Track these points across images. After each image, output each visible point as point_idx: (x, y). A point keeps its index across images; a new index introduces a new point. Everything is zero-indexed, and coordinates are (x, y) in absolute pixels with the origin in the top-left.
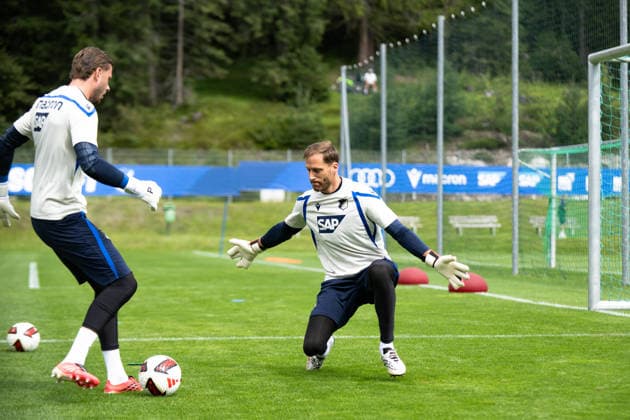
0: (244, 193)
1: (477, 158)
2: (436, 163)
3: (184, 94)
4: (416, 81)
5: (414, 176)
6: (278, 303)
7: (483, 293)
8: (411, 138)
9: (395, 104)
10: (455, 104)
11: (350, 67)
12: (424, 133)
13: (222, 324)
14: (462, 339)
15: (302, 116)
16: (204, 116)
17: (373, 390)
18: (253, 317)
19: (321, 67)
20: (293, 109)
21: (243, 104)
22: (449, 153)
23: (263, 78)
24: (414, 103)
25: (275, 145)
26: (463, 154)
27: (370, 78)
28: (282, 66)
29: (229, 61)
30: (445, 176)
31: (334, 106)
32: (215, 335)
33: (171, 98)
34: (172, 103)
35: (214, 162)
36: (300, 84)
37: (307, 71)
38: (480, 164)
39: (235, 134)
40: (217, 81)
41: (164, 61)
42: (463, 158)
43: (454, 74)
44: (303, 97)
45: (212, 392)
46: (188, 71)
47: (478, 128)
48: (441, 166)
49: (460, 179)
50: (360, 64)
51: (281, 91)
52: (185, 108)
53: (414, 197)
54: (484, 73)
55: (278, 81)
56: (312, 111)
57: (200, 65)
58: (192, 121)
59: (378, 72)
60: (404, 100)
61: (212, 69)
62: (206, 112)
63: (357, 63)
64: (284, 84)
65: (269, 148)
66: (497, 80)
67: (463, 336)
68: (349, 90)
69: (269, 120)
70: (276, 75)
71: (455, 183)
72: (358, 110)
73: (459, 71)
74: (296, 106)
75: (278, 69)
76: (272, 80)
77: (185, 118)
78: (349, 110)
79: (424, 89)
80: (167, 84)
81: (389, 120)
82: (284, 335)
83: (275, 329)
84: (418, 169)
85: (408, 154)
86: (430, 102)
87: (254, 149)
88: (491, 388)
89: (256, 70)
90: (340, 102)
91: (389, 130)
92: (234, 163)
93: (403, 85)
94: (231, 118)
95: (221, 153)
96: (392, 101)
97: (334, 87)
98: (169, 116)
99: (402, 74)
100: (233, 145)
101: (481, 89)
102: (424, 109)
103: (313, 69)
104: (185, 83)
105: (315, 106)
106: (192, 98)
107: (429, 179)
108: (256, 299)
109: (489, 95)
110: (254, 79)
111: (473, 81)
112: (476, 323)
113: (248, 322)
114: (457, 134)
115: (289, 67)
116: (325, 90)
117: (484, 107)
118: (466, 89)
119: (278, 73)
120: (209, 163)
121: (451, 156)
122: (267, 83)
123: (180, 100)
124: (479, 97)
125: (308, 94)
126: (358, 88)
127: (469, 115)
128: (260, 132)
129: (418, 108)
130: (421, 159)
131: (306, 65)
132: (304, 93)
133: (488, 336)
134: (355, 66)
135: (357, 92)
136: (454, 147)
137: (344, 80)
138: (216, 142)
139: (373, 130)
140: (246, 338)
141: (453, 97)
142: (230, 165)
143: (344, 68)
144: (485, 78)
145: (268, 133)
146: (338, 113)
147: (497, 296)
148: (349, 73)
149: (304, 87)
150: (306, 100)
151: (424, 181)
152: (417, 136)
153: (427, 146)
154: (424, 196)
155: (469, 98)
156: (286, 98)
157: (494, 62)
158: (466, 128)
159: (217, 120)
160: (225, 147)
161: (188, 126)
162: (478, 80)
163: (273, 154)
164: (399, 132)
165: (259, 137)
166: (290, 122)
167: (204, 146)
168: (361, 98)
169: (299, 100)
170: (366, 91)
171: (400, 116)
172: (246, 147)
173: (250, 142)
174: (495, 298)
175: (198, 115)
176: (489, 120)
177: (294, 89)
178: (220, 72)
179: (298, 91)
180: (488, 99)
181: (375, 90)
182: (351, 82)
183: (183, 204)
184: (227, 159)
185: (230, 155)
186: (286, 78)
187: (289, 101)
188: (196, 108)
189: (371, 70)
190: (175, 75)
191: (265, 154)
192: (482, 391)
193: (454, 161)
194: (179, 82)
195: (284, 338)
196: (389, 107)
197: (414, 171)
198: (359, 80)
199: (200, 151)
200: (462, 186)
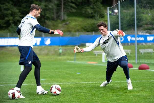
0: (81, 44)
1: (147, 33)
2: (135, 34)
3: (64, 17)
4: (129, 12)
5: (129, 38)
6: (90, 74)
7: (148, 70)
8: (128, 28)
9: (123, 18)
10: (140, 18)
11: (110, 8)
12: (131, 26)
13: (74, 79)
14: (141, 82)
15: (97, 22)
16: (70, 23)
17: (115, 96)
18: (83, 77)
19: (102, 8)
20: (94, 20)
21: (80, 19)
22: (139, 31)
23: (86, 11)
24: (128, 18)
25: (90, 30)
26: (142, 31)
27: (116, 11)
28: (91, 8)
29: (76, 7)
30: (138, 38)
31: (106, 19)
32: (72, 82)
33: (60, 18)
34: (60, 19)
35: (73, 36)
36: (96, 13)
37: (98, 9)
38: (148, 34)
39: (78, 28)
40: (73, 13)
41: (58, 8)
42: (143, 33)
43: (140, 9)
44: (97, 17)
45: (70, 97)
46: (65, 10)
47: (147, 24)
48: (136, 35)
49: (142, 39)
50: (113, 7)
51: (91, 15)
52: (64, 21)
53: (129, 44)
54: (148, 9)
55: (90, 12)
56: (100, 20)
57: (68, 8)
58: (66, 24)
59: (118, 9)
60: (126, 17)
61: (71, 9)
62: (70, 22)
63: (112, 6)
64: (92, 13)
65: (88, 31)
66: (152, 10)
67: (142, 81)
68: (110, 15)
69: (88, 23)
70: (90, 11)
71: (141, 40)
72: (113, 20)
73: (141, 8)
74: (95, 19)
75: (90, 9)
76: (88, 12)
77: (64, 23)
78: (110, 20)
79: (131, 14)
80: (59, 14)
81: (121, 22)
82: (92, 82)
83: (89, 80)
84: (130, 36)
85: (127, 32)
86: (133, 17)
87: (84, 32)
88: (149, 94)
89: (84, 9)
90: (107, 18)
91: (121, 25)
92: (78, 36)
93: (125, 13)
94: (77, 23)
95: (75, 33)
96: (122, 17)
97: (106, 14)
98: (60, 23)
99: (125, 9)
100: (78, 31)
101: (147, 13)
102: (131, 19)
103: (100, 9)
104: (64, 14)
105: (101, 19)
106: (66, 18)
107: (133, 39)
108: (84, 73)
109: (150, 15)
110: (83, 12)
111: (145, 11)
112: (146, 77)
113: (81, 79)
114: (141, 26)
115: (93, 8)
116: (103, 15)
117: (149, 18)
118: (143, 13)
119: (90, 10)
120: (71, 36)
121: (139, 32)
122: (87, 13)
123: (63, 18)
124: (147, 16)
125: (99, 16)
126: (113, 14)
127: (144, 21)
128: (85, 27)
129: (130, 19)
130: (131, 33)
131: (98, 8)
132: (97, 16)
133: (149, 81)
134: (111, 7)
135: (112, 15)
136: (140, 30)
137: (109, 12)
138: (73, 30)
139: (117, 25)
140: (81, 83)
141: (140, 16)
142: (77, 36)
143: (108, 8)
144: (149, 10)
145: (88, 27)
146: (107, 21)
147: (152, 70)
148: (110, 9)
149: (97, 14)
150: (98, 18)
151: (132, 40)
152: (129, 27)
153: (133, 30)
154: (132, 44)
155: (144, 16)
156: (92, 17)
157: (151, 6)
158: (144, 24)
159: (73, 24)
160: (75, 31)
161: (65, 26)
162: (147, 10)
163: (89, 33)
164: (125, 26)
165: (85, 28)
166: (94, 24)
167: (70, 31)
168: (113, 17)
169: (96, 18)
170: (115, 15)
171: (125, 22)
172: (82, 31)
173: (83, 30)
174: (152, 71)
175: (68, 22)
176: (150, 22)
177: (95, 15)
178: (74, 10)
179: (96, 15)
180: (150, 16)
181: (117, 14)
182: (111, 12)
183: (64, 48)
184: (76, 35)
185: (77, 33)
186: (92, 12)
187: (93, 18)
188: (67, 20)
189: (116, 9)
190: (61, 11)
191: (87, 33)
192: (146, 95)
193: (140, 34)
194: (62, 13)
195: (91, 83)
196: (121, 19)
197: (129, 37)
198: (113, 12)
199: (69, 33)
200: (143, 40)
